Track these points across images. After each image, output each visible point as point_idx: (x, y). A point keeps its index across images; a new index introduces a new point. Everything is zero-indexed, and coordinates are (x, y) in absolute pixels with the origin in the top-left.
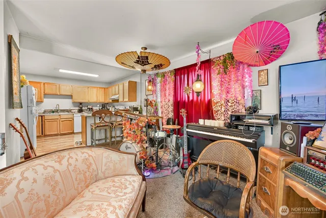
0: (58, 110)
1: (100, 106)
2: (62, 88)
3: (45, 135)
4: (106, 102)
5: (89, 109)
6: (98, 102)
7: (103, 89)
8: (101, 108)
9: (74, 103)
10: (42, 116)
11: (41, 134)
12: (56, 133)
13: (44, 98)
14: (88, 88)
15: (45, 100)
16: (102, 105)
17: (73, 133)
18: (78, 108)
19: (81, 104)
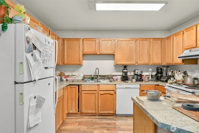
0: (97, 76)
1: (153, 71)
2: (103, 43)
3: (81, 113)
4: (164, 64)
5: (137, 75)
6: (151, 63)
7: (159, 42)
8: (154, 73)
9: (116, 66)
10: (79, 85)
11: (77, 112)
12: (94, 112)
13: (83, 59)
14: (136, 40)
15: (85, 62)
16: (158, 69)
17: (114, 115)
18: (121, 74)
19: (125, 67)
